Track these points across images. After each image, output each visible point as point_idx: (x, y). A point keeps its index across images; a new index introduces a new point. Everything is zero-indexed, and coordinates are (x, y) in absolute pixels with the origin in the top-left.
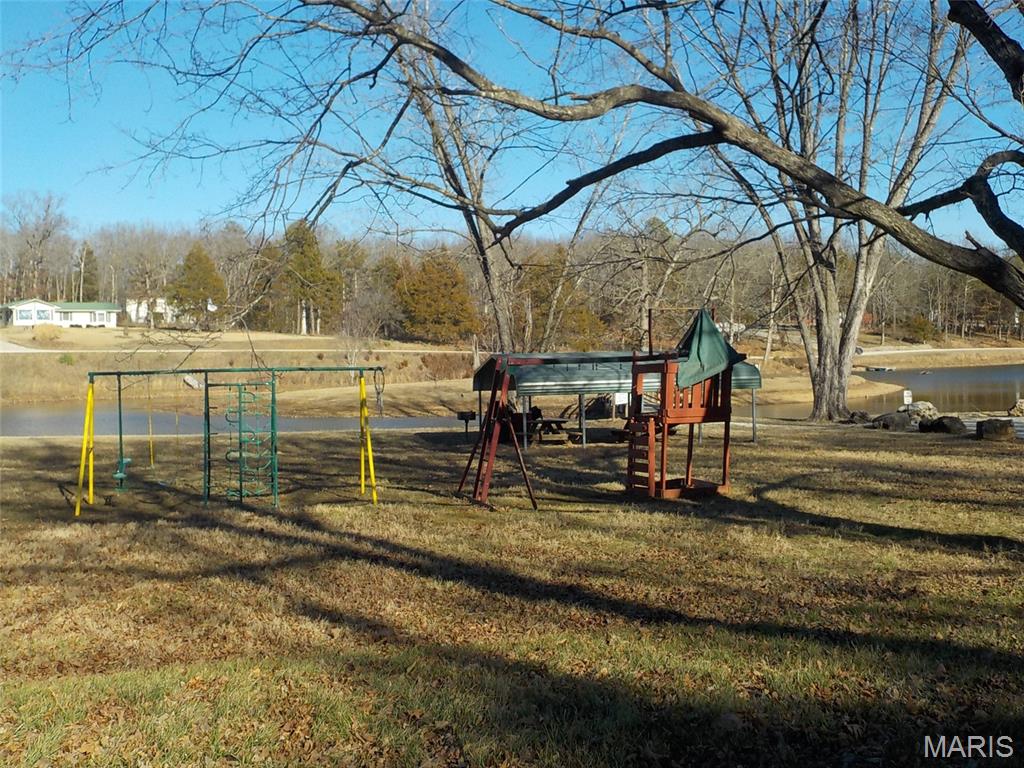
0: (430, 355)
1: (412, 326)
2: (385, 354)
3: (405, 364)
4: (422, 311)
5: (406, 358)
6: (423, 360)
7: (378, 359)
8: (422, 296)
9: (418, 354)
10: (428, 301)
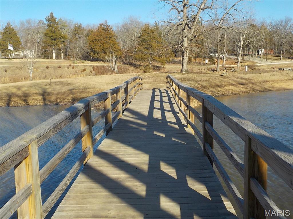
0: (97, 66)
1: (94, 54)
2: (77, 66)
3: (85, 70)
4: (98, 48)
5: (86, 68)
6: (93, 68)
7: (73, 68)
8: (97, 42)
9: (91, 66)
10: (100, 44)
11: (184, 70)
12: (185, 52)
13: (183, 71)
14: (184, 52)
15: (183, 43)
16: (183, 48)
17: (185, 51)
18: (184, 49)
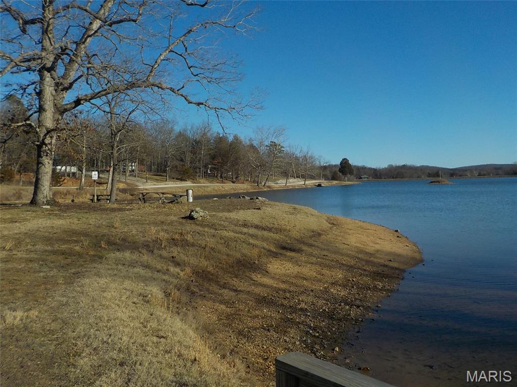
11: (41, 198)
12: (46, 145)
13: (41, 202)
14: (43, 143)
15: (42, 117)
16: (42, 132)
17: (47, 141)
18: (42, 135)
